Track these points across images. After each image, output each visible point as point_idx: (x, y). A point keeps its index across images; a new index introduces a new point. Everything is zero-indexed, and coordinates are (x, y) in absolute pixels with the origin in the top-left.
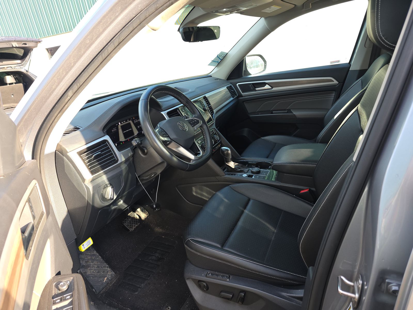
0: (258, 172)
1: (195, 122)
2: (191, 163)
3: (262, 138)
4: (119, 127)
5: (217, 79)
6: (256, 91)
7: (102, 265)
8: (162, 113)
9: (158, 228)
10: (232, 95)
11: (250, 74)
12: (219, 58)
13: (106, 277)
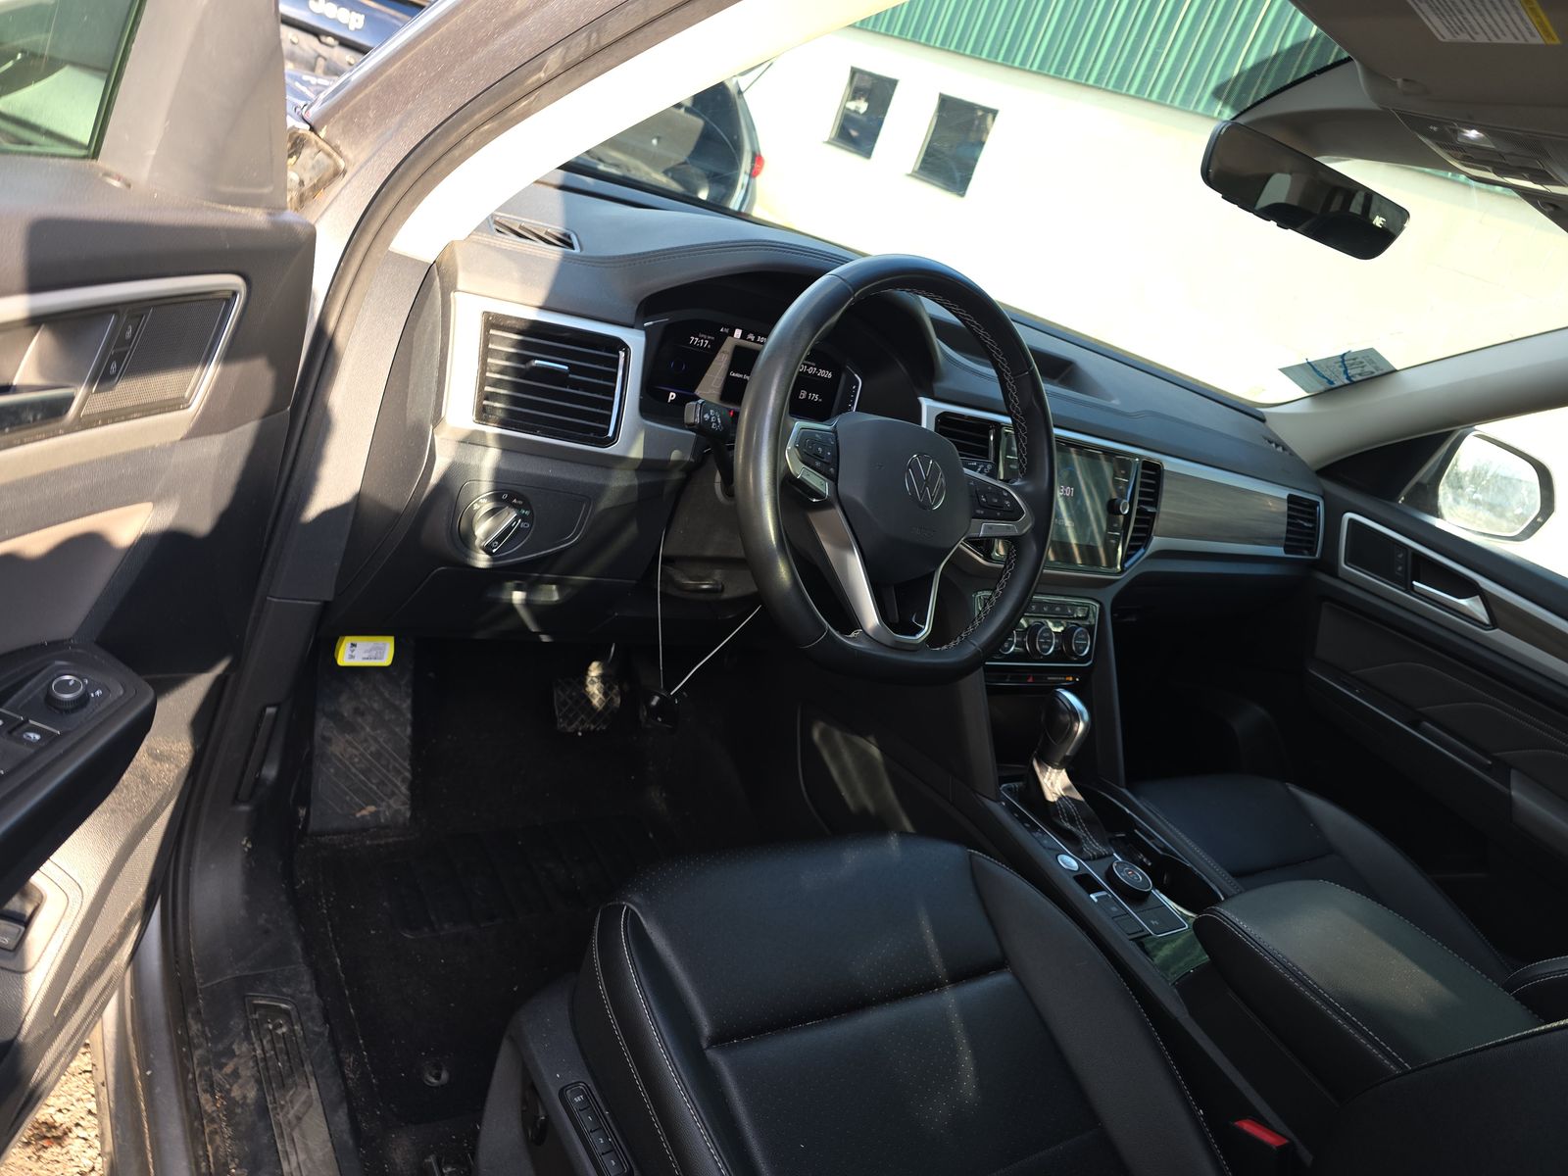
0: (1136, 897)
1: (999, 507)
2: (852, 641)
3: (1293, 789)
4: (728, 346)
5: (1277, 446)
6: (1411, 589)
7: (395, 759)
8: (926, 403)
9: (661, 794)
10: (1287, 539)
11: (1436, 513)
12: (1346, 372)
13: (374, 803)
